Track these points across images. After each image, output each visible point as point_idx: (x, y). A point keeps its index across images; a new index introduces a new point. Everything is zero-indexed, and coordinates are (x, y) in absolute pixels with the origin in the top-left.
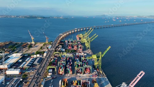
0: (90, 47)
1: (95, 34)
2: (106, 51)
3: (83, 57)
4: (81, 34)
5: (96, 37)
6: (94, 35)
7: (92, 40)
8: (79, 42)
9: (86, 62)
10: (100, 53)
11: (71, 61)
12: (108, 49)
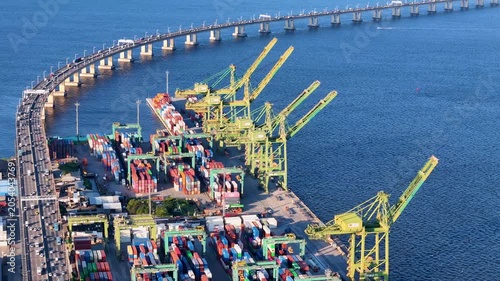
0: (284, 174)
1: (315, 85)
2: (414, 188)
3: (262, 234)
4: (204, 88)
5: (324, 103)
6: (307, 93)
7: (301, 124)
8: (195, 142)
9: (299, 263)
10: (383, 198)
11: (196, 260)
12: (423, 175)
